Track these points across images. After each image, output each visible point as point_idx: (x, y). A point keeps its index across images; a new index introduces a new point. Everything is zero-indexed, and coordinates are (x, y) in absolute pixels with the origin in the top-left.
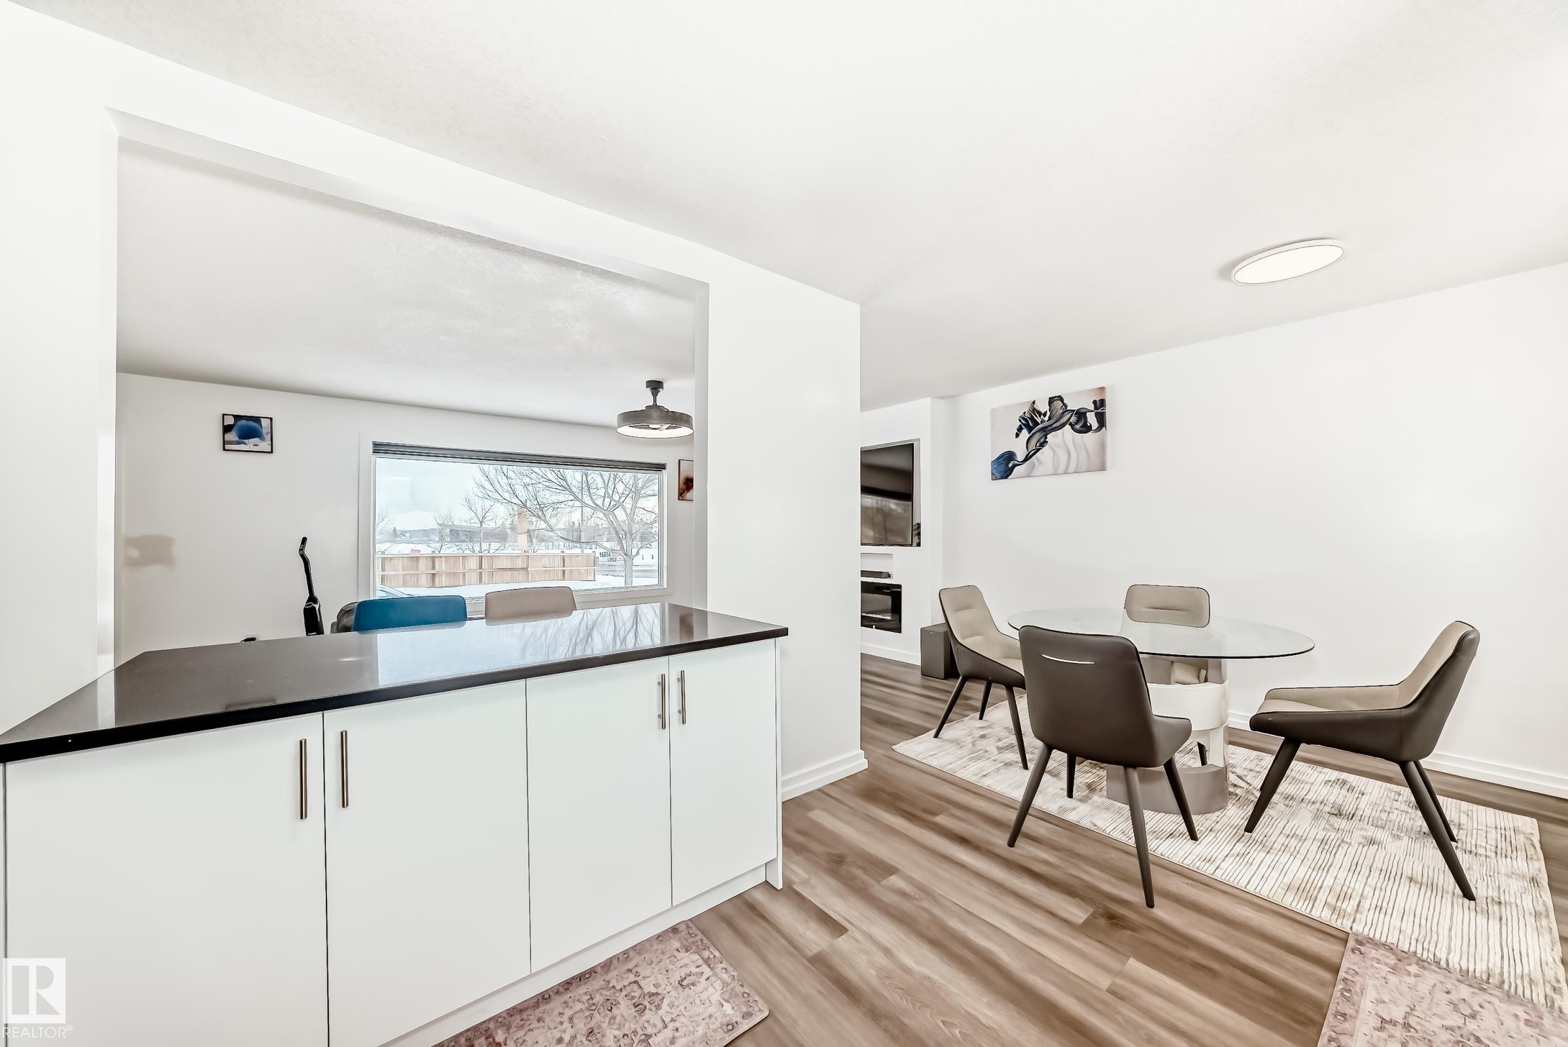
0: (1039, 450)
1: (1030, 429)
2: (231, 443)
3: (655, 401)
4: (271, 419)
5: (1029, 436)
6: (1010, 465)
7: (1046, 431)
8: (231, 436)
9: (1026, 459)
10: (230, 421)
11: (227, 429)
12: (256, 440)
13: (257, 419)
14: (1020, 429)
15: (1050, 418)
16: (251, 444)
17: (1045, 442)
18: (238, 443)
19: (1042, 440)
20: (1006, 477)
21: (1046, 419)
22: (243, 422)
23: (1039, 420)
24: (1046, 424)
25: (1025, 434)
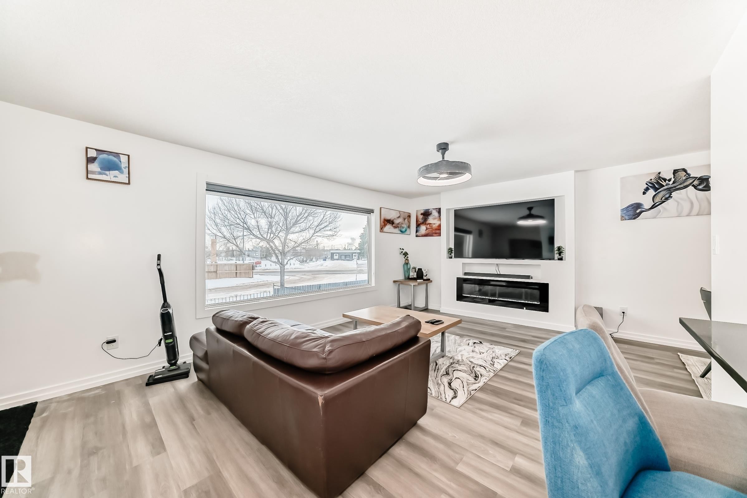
0: (664, 202)
1: (656, 189)
2: (93, 173)
3: (443, 158)
4: (129, 156)
5: (655, 193)
6: (638, 211)
7: (670, 191)
8: (94, 167)
9: (652, 208)
10: (92, 154)
11: (90, 160)
12: (116, 173)
13: (117, 155)
14: (647, 189)
15: (674, 183)
16: (112, 175)
17: (670, 197)
18: (100, 173)
19: (667, 196)
20: (634, 219)
21: (671, 182)
22: (104, 156)
23: (664, 184)
24: (669, 186)
25: (651, 192)
